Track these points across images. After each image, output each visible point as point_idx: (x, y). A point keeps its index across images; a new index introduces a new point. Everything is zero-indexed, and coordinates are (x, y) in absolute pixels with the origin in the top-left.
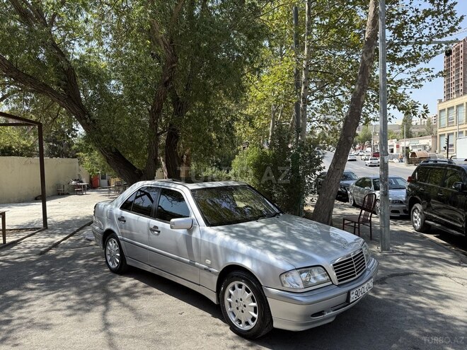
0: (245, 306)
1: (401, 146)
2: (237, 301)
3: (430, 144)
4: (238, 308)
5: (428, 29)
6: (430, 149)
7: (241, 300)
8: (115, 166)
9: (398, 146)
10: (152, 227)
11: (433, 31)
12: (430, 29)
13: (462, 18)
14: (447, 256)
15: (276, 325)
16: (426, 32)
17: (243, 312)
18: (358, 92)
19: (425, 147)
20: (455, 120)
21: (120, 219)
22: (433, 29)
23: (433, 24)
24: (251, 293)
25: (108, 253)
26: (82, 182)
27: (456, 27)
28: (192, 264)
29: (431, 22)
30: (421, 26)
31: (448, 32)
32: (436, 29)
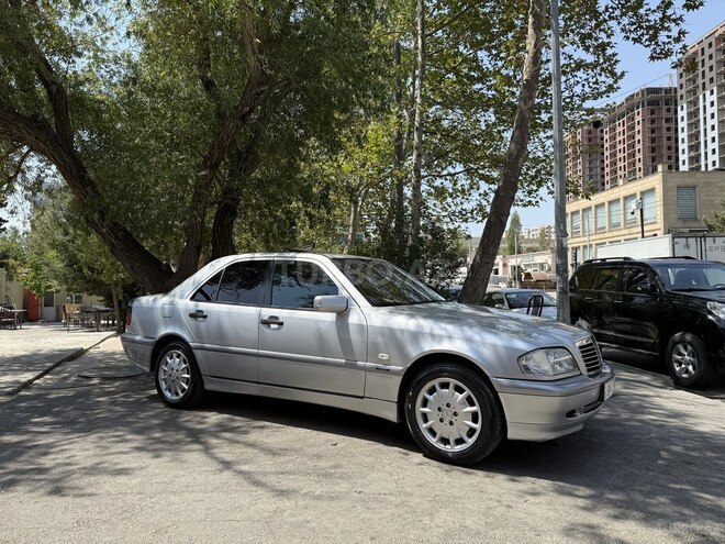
0: (455, 414)
1: (509, 264)
2: (439, 409)
3: (550, 262)
4: (441, 420)
5: (580, 85)
6: (550, 269)
7: (448, 405)
8: (124, 258)
9: (505, 265)
10: (266, 318)
11: (587, 89)
12: (583, 85)
13: (623, 74)
14: (645, 378)
15: (512, 434)
16: (578, 89)
17: (451, 423)
18: (515, 153)
19: (542, 266)
20: (581, 229)
21: (193, 316)
22: (587, 86)
23: (587, 79)
24: (468, 392)
25: (162, 376)
26: (12, 308)
27: (615, 86)
28: (351, 365)
29: (585, 76)
30: (572, 81)
31: (604, 93)
32: (590, 87)
